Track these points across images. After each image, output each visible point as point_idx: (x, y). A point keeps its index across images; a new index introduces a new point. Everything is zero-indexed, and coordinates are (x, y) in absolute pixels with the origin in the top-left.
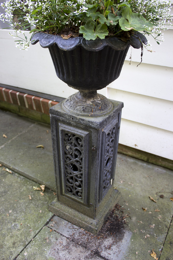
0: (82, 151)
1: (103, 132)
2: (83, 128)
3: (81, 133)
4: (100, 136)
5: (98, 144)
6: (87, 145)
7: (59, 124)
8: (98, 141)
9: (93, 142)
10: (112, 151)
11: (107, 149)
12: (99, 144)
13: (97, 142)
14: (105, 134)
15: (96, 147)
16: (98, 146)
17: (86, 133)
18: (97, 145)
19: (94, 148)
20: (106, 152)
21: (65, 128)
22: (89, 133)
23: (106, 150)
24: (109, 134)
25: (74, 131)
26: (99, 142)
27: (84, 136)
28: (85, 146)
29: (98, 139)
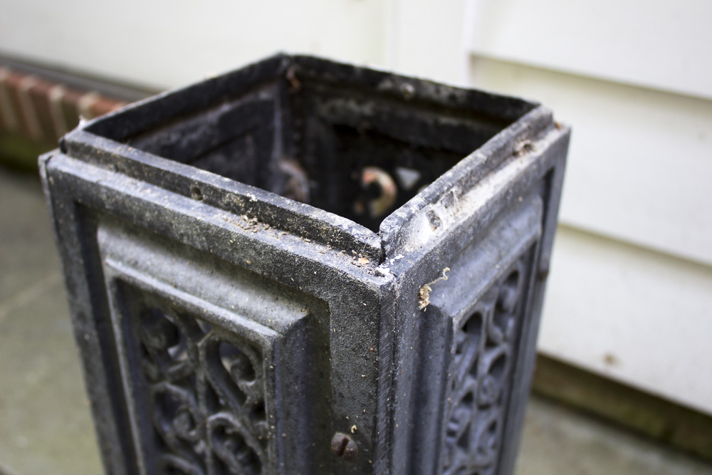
0: (263, 443)
1: (430, 315)
2: (259, 271)
3: (245, 313)
4: (394, 350)
5: (382, 415)
6: (294, 410)
7: (103, 236)
8: (385, 391)
9: (343, 389)
10: (492, 428)
11: (453, 426)
12: (391, 413)
13: (374, 397)
14: (445, 325)
15: (368, 435)
16: (382, 425)
17: (287, 315)
18: (375, 420)
19: (345, 442)
20: (450, 447)
21: (135, 265)
22: (305, 320)
23: (451, 433)
24: (473, 322)
25: (194, 292)
26: (392, 395)
27: (269, 344)
28: (281, 415)
29: (377, 374)
